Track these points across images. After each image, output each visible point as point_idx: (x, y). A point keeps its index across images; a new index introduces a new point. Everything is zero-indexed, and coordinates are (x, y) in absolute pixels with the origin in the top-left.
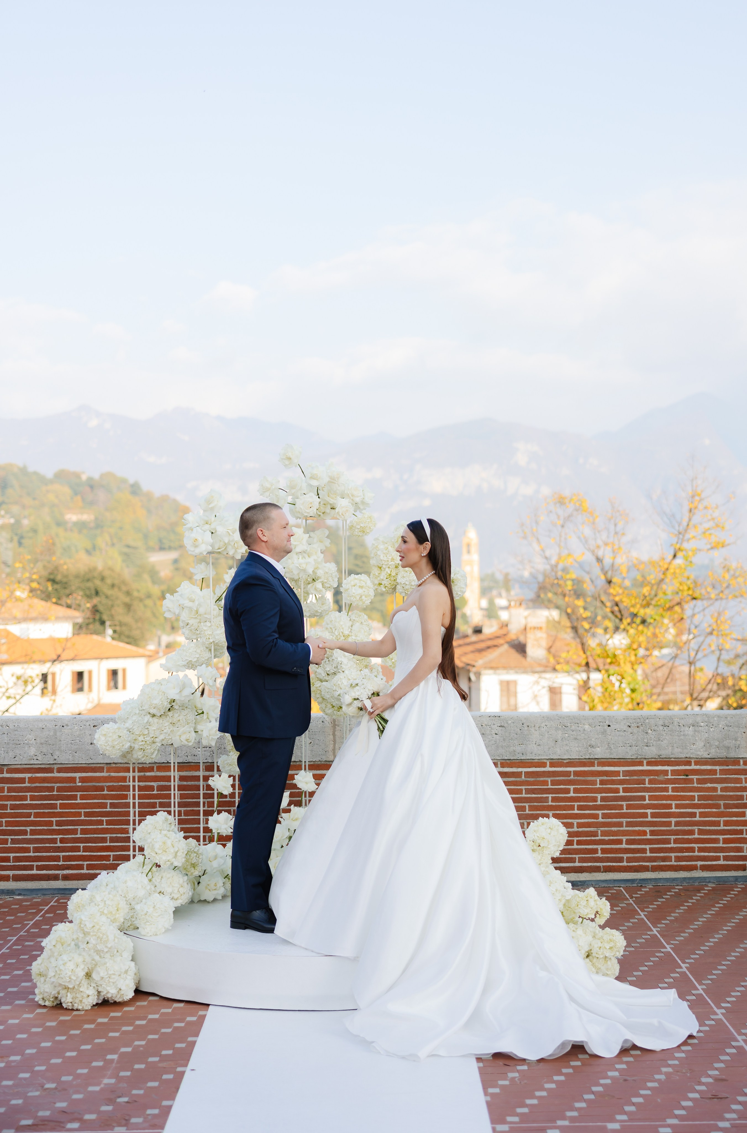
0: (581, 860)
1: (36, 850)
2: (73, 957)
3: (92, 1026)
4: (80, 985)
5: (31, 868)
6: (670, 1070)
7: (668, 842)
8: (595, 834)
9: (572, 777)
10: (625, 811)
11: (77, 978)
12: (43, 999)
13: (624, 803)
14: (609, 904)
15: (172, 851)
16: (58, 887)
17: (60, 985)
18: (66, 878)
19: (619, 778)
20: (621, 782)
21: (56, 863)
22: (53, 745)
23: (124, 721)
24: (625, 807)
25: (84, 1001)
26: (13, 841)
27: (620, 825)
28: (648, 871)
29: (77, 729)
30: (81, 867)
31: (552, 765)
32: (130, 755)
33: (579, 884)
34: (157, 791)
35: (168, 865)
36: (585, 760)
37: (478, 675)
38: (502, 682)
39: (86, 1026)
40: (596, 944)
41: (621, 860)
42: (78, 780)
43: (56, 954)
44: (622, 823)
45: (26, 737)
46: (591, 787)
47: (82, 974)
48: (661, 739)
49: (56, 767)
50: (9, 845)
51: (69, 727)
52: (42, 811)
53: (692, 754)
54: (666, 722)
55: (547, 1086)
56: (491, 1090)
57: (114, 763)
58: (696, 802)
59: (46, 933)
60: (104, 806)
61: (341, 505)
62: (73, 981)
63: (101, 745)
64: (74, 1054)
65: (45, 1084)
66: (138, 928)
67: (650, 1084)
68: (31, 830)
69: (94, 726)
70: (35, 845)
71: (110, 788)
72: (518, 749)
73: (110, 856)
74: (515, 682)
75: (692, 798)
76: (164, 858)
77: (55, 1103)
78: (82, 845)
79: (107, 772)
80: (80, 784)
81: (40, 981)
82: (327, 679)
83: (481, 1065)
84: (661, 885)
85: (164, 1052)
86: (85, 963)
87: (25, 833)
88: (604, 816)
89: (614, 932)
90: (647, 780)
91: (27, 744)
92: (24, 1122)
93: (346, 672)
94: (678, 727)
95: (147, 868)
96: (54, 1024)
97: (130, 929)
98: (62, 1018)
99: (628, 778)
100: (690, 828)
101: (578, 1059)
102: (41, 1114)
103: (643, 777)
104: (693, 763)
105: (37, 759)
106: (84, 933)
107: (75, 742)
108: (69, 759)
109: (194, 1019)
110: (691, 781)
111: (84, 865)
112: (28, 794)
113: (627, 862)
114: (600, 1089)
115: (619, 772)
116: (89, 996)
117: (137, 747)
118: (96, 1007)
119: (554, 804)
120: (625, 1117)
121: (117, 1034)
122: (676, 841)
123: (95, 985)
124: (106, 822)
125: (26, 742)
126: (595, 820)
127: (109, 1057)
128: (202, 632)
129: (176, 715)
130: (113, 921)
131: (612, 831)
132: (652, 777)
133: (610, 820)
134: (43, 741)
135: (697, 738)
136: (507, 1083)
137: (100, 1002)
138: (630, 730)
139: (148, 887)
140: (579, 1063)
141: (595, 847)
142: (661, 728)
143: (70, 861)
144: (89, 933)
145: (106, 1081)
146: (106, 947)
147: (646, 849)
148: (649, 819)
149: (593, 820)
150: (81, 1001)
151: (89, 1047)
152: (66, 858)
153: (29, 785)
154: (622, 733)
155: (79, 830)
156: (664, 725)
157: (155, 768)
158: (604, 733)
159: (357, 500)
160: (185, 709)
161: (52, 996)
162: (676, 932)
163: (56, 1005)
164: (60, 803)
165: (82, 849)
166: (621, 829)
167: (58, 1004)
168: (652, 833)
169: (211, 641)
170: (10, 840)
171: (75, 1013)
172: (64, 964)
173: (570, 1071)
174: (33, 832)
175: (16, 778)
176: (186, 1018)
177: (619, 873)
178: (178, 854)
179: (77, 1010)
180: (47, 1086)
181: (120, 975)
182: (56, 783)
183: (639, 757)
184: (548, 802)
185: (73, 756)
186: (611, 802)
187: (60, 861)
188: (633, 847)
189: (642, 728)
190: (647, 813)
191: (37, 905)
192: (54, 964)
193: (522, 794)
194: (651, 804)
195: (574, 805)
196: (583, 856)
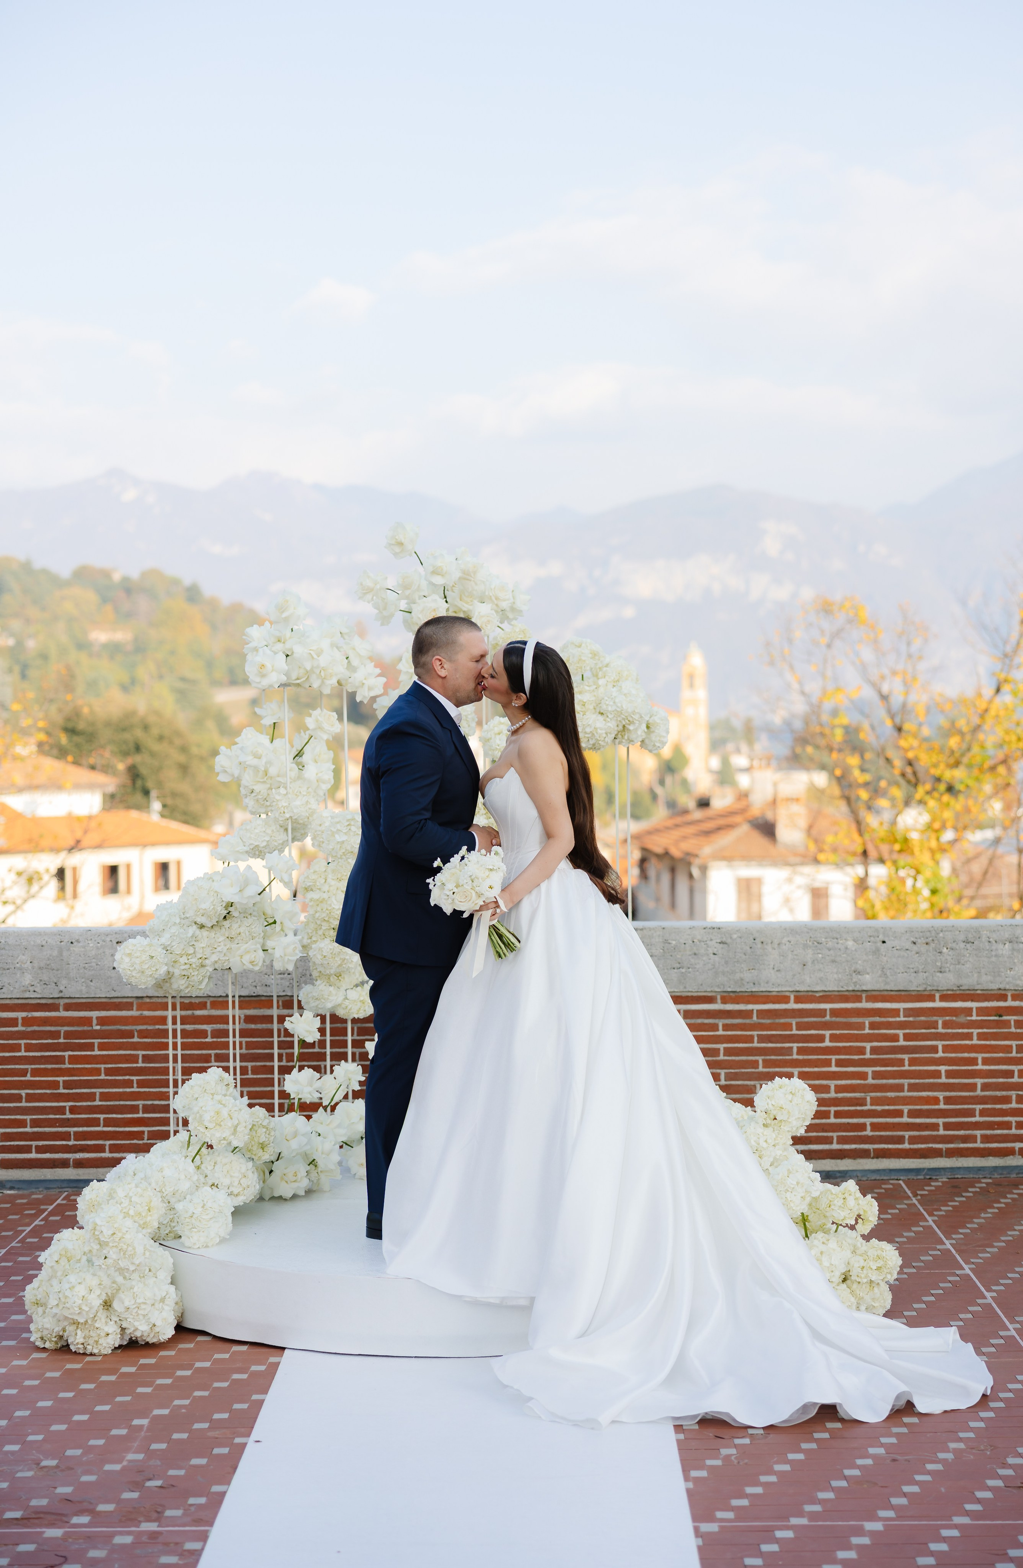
0: (841, 1140)
1: (35, 1123)
2: (84, 1279)
3: (113, 1378)
4: (96, 1318)
5: (28, 1149)
6: (961, 1446)
7: (971, 1113)
8: (862, 1102)
9: (828, 1018)
10: (907, 1068)
11: (91, 1308)
12: (42, 1338)
13: (906, 1057)
14: (877, 1204)
15: (230, 1124)
16: (66, 1178)
17: (66, 1318)
18: (79, 1164)
19: (898, 1019)
20: (902, 1025)
21: (64, 1143)
22: (58, 970)
23: (158, 935)
24: (907, 1063)
25: (101, 1341)
26: (2, 1111)
27: (900, 1088)
28: (941, 1156)
29: (92, 947)
30: (101, 1149)
31: (798, 1000)
32: (168, 985)
33: (838, 1175)
34: (212, 1038)
35: (223, 1145)
36: (847, 993)
37: (704, 869)
38: (739, 880)
39: (104, 1378)
40: (857, 1263)
41: (900, 1140)
42: (95, 1022)
43: (59, 1274)
44: (903, 1085)
45: (17, 958)
46: (856, 1032)
47: (96, 1302)
48: (962, 962)
49: (62, 1002)
51: (80, 944)
52: (42, 1066)
53: (1008, 983)
54: (970, 936)
55: (778, 1467)
56: (694, 1474)
57: (147, 997)
58: (1014, 1054)
59: (45, 1244)
60: (134, 1059)
61: (479, 613)
62: (84, 1313)
63: (124, 969)
64: (85, 1417)
65: (42, 1461)
66: (180, 1237)
67: (930, 1467)
68: (27, 1094)
69: (117, 943)
70: (34, 1117)
71: (143, 1034)
72: (748, 976)
73: (143, 1132)
74: (759, 881)
75: (1008, 1049)
76: (218, 1135)
77: (55, 1488)
78: (102, 1117)
79: (138, 1010)
80: (98, 1027)
81: (37, 1313)
83: (681, 1436)
84: (960, 1177)
85: (216, 1416)
86: (102, 1286)
87: (18, 1098)
88: (876, 1075)
89: (884, 1244)
90: (940, 1023)
91: (20, 969)
92: (9, 1515)
94: (987, 944)
95: (193, 1149)
96: (57, 1374)
97: (168, 1239)
98: (69, 1366)
99: (911, 1019)
100: (1004, 1093)
101: (827, 1430)
102: (34, 1503)
103: (935, 1018)
104: (1009, 998)
105: (34, 991)
106: (100, 1244)
107: (90, 966)
108: (81, 991)
109: (262, 1368)
110: (1007, 1024)
111: (105, 1145)
112: (23, 1042)
113: (910, 1143)
114: (856, 1472)
115: (898, 1010)
116: (108, 1335)
117: (177, 972)
118: (119, 1351)
119: (801, 1057)
120: (891, 1514)
121: (148, 1390)
122: (983, 1113)
123: (117, 1319)
124: (137, 1083)
125: (18, 965)
126: (862, 1082)
127: (136, 1422)
128: (274, 804)
129: (235, 926)
130: (143, 1226)
131: (887, 1097)
132: (947, 1018)
133: (884, 1081)
134: (42, 964)
135: (1016, 961)
136: (718, 1462)
137: (125, 1343)
138: (915, 948)
139: (195, 1178)
140: (826, 1435)
141: (862, 1120)
142: (962, 945)
143: (85, 1140)
144: (107, 1244)
145: (131, 1456)
146: (133, 1263)
147: (937, 1125)
148: (943, 1080)
149: (859, 1082)
150: (97, 1342)
151: (107, 1408)
152: (79, 1136)
153: (23, 1029)
154: (902, 953)
155: (98, 1094)
156: (967, 942)
157: (208, 1004)
158: (876, 952)
159: (504, 605)
160: (249, 917)
161: (54, 1335)
162: (979, 1246)
163: (60, 1348)
164: (69, 1056)
165: (102, 1122)
166: (901, 1094)
167: (63, 1346)
168: (948, 1101)
169: (287, 816)
171: (88, 1359)
172: (72, 1288)
173: (814, 1446)
174: (30, 1098)
175: (5, 1019)
176: (250, 1367)
177: (897, 1160)
178: (238, 1129)
179: (91, 1355)
180: (44, 1463)
181: (153, 1305)
182: (63, 1026)
183: (929, 988)
184: (792, 1055)
185: (87, 986)
186: (887, 1054)
187: (70, 1140)
188: (918, 1120)
189: (933, 945)
190: (940, 1072)
191: (36, 1204)
192: (56, 1288)
193: (753, 1042)
194: (946, 1058)
195: (831, 1059)
196: (844, 1134)
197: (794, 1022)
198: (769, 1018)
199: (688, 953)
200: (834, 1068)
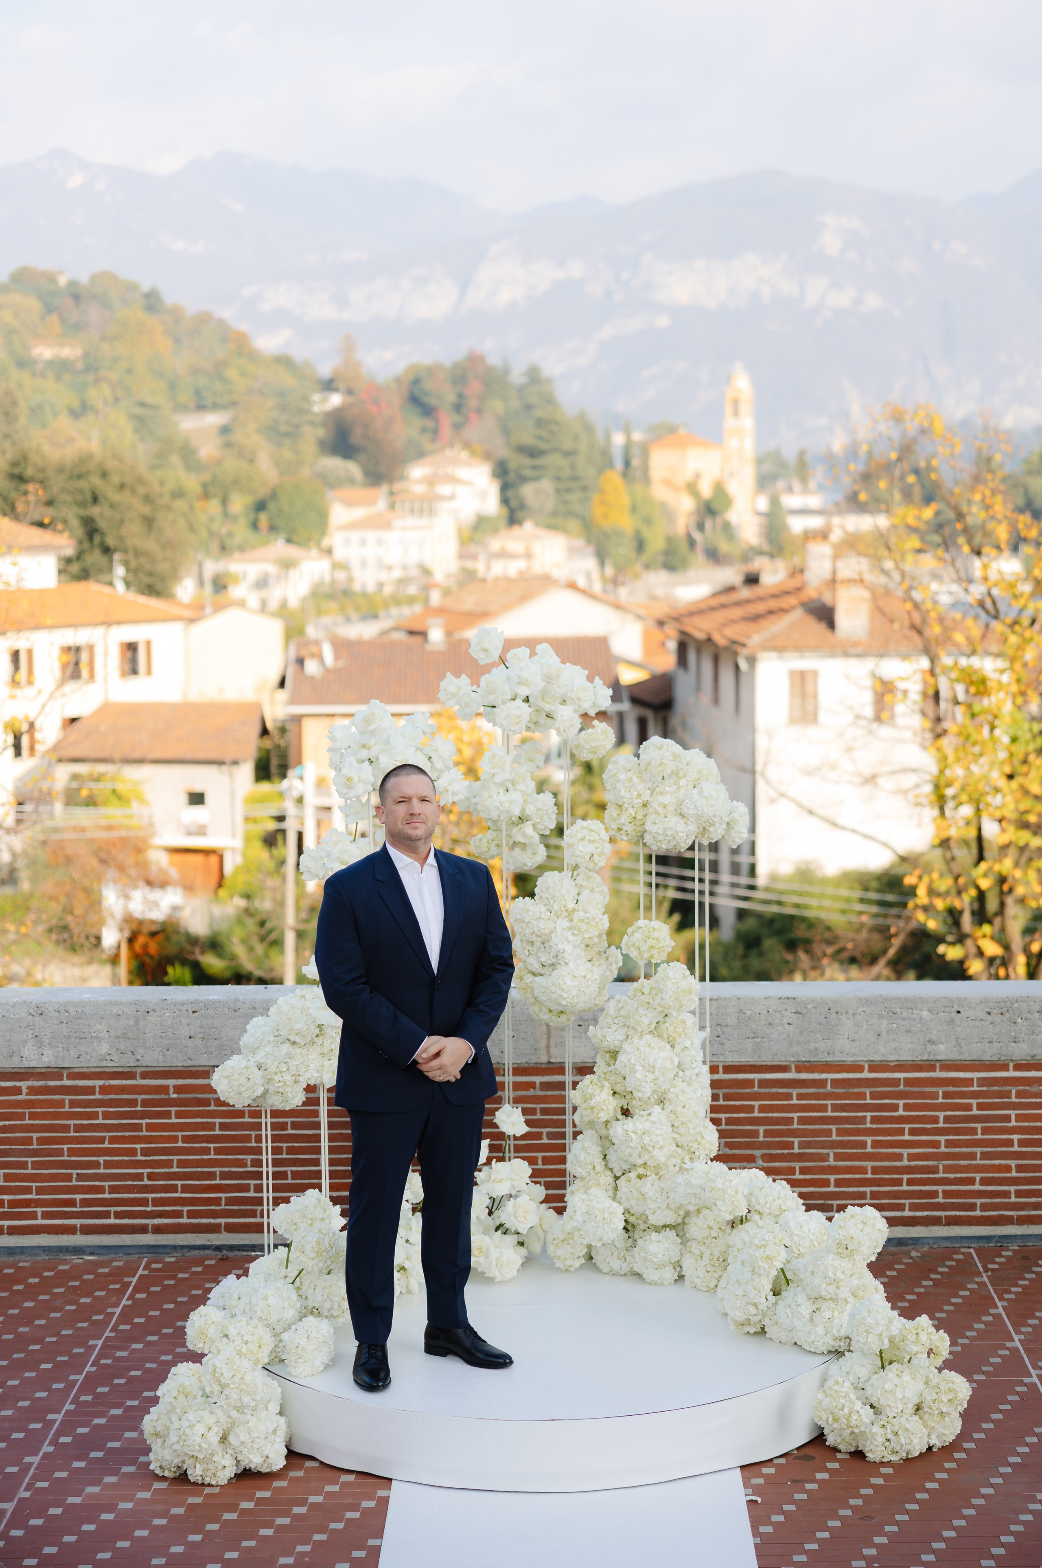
0: (913, 1207)
1: (113, 1189)
2: (202, 1416)
3: (234, 1516)
4: (214, 1453)
5: (107, 1215)
8: (935, 1170)
9: (902, 1087)
10: (979, 1136)
11: (210, 1445)
12: (161, 1467)
13: (979, 1126)
14: (948, 1339)
16: (146, 1243)
17: (186, 1454)
18: (158, 1230)
19: (971, 1089)
20: (975, 1095)
21: (142, 1208)
22: (134, 1039)
23: (253, 1053)
24: (979, 1131)
25: (219, 1474)
26: (80, 1177)
27: (972, 1156)
28: (1012, 1223)
30: (179, 1214)
31: (873, 1068)
32: (262, 1099)
33: (910, 1242)
36: (921, 1063)
37: (752, 661)
38: (792, 674)
39: (227, 1516)
40: (930, 1394)
41: (972, 1207)
42: (171, 1090)
43: (178, 1410)
44: (975, 1153)
45: (94, 1027)
46: (929, 1101)
47: (214, 1438)
48: (1037, 1032)
49: (139, 1070)
50: (74, 1183)
51: (156, 1014)
52: (120, 1134)
60: (211, 1127)
61: (562, 716)
62: (203, 1449)
63: (222, 1091)
66: (287, 1365)
68: (105, 1161)
70: (112, 1183)
72: (822, 1046)
73: (220, 1198)
74: (815, 673)
78: (179, 1183)
80: (175, 1096)
81: (156, 1444)
82: (542, 972)
84: (1030, 1244)
86: (219, 1423)
87: (97, 1165)
88: (949, 1144)
89: (957, 1376)
90: (1014, 1092)
91: (97, 1038)
93: (571, 965)
96: (181, 1511)
97: (274, 1364)
98: (191, 1500)
99: (985, 1089)
103: (1008, 1088)
105: (111, 1060)
107: (166, 1036)
108: (158, 1060)
111: (183, 1211)
112: (100, 1110)
113: (981, 1211)
115: (972, 1080)
116: (224, 1467)
117: (271, 1089)
118: (235, 1480)
119: (874, 1126)
121: (270, 1532)
123: (232, 1452)
124: (214, 1150)
125: (95, 1034)
126: (935, 1150)
131: (959, 1165)
132: (1021, 1088)
133: (957, 1150)
134: (119, 1033)
137: (239, 1472)
138: (990, 1018)
139: (298, 1306)
141: (934, 1188)
142: (1037, 1015)
143: (162, 1206)
147: (1010, 1192)
148: (1016, 1148)
149: (931, 1150)
150: (214, 1474)
152: (157, 1202)
153: (101, 1097)
154: (977, 1023)
155: (175, 1161)
156: (1041, 1012)
158: (951, 1022)
159: (586, 704)
161: (173, 1466)
163: (179, 1478)
164: (147, 1124)
165: (179, 1188)
166: (974, 1162)
167: (182, 1476)
168: (1020, 1168)
170: (75, 1176)
171: (207, 1490)
172: (191, 1426)
174: (108, 1165)
175: (82, 1087)
176: (361, 1503)
177: (968, 1227)
179: (209, 1485)
181: (266, 1438)
182: (141, 1094)
183: (1003, 1058)
184: (865, 1124)
185: (164, 1055)
186: (960, 1123)
187: (148, 1206)
188: (990, 1188)
189: (1007, 1015)
190: (1012, 1140)
191: (118, 1274)
192: (176, 1425)
193: (827, 1111)
194: (1019, 1127)
195: (904, 1128)
196: (916, 1201)
197: (868, 1091)
198: (843, 1088)
199: (763, 1022)
200: (907, 1137)
